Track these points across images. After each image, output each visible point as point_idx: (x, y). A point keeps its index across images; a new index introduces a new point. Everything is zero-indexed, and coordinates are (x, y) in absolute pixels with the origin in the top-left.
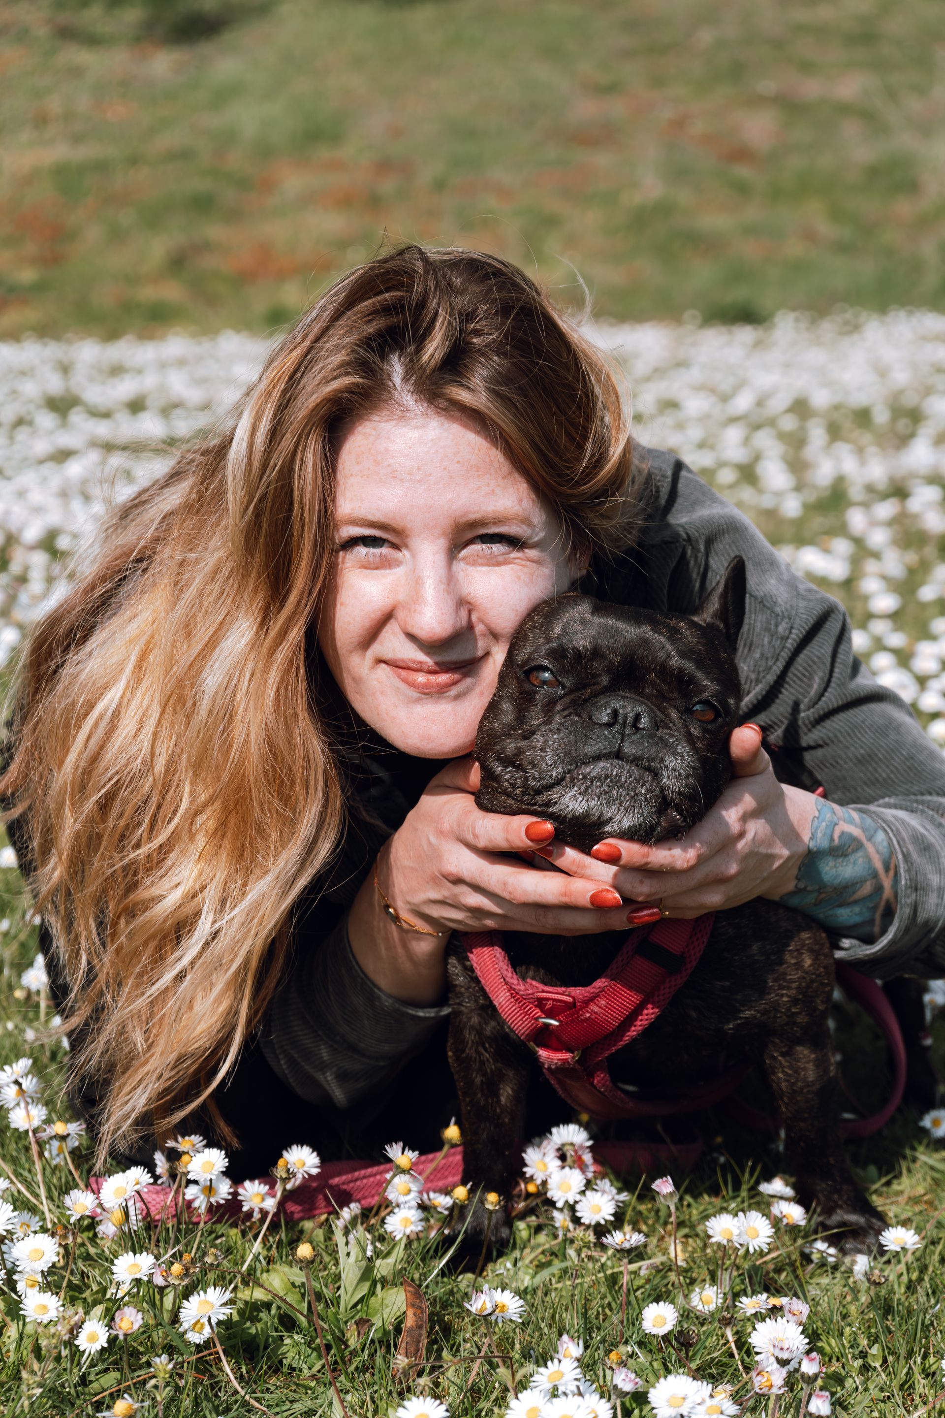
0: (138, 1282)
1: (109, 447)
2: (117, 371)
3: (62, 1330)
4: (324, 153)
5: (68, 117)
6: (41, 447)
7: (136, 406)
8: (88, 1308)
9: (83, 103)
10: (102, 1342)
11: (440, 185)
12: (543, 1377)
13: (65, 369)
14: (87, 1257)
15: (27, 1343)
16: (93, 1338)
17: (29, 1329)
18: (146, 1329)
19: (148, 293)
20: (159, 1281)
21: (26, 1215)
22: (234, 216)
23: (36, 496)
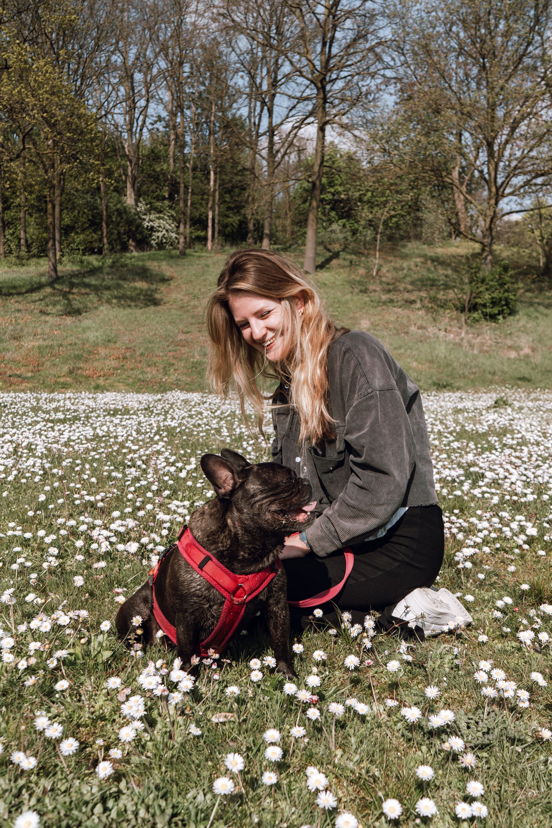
0: (36, 650)
1: (48, 421)
2: (52, 400)
3: (13, 665)
4: (112, 345)
5: (43, 334)
6: (29, 421)
7: (56, 410)
8: (22, 657)
9: (47, 330)
10: (25, 666)
11: (142, 354)
12: (145, 671)
13: (38, 400)
14: (23, 644)
15: (4, 669)
16: (23, 665)
17: (5, 664)
18: (37, 663)
19: (62, 380)
20: (42, 649)
21: (7, 632)
22: (87, 361)
23: (27, 434)
